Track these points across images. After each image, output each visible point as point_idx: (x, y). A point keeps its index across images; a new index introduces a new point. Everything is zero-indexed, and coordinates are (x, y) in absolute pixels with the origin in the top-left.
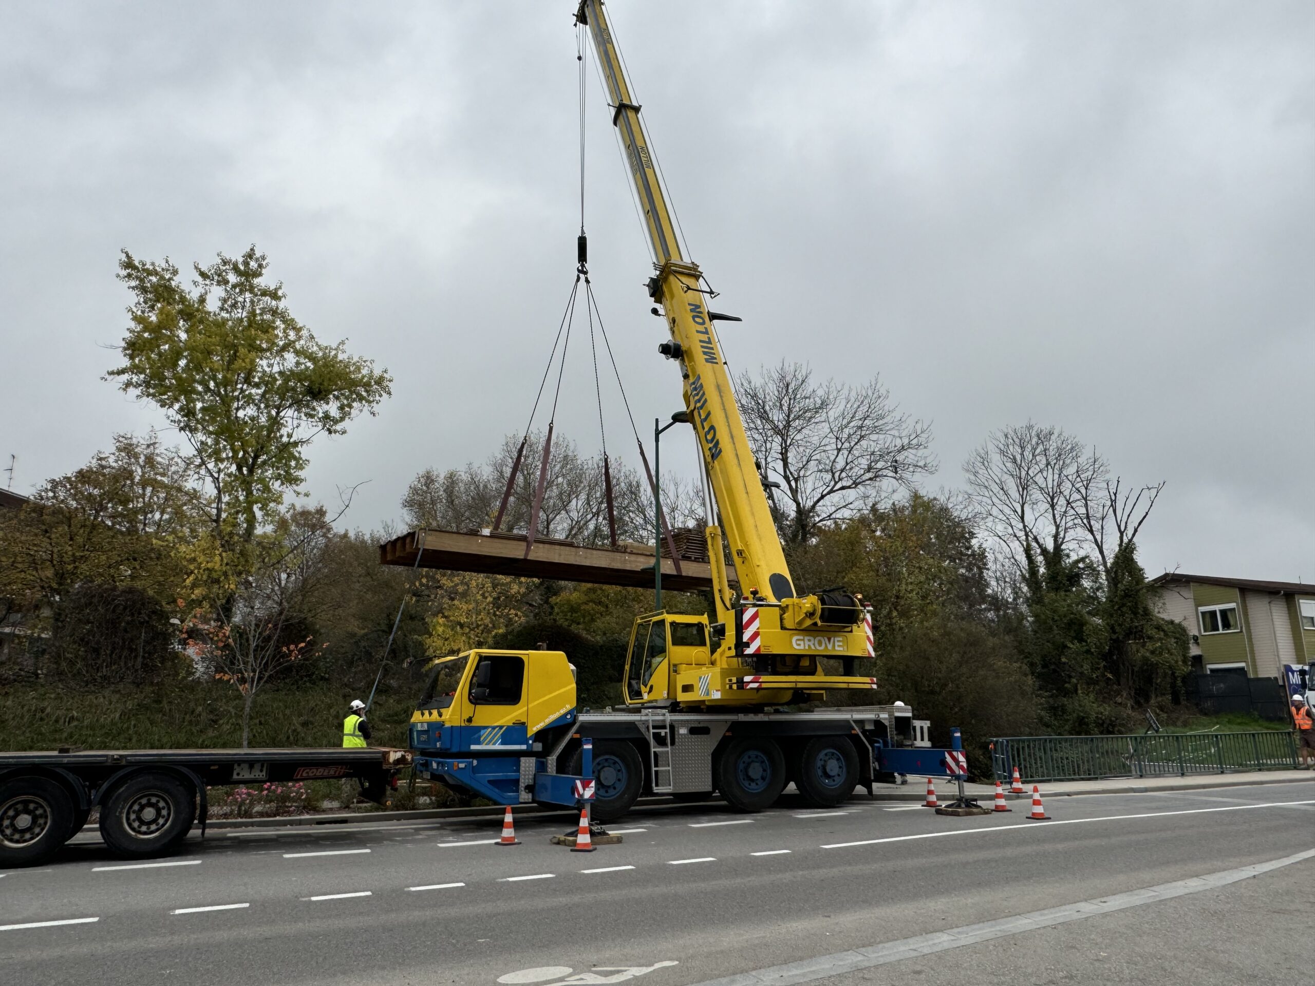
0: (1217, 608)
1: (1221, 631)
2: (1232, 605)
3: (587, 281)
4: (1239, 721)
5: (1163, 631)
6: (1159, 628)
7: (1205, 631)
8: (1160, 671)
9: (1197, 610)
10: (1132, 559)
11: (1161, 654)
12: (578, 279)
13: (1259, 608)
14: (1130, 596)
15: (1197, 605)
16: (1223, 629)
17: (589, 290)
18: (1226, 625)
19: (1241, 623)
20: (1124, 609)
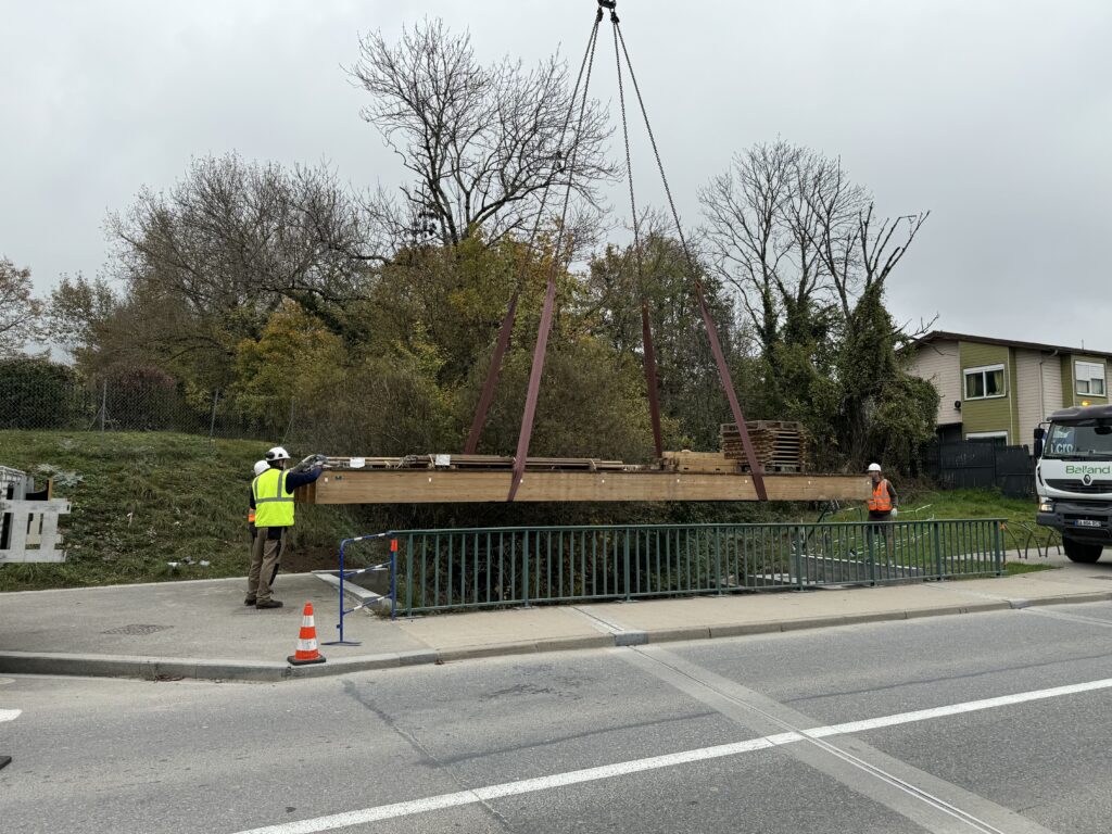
0: (984, 370)
1: (985, 396)
2: (1001, 367)
3: (615, 19)
4: (977, 497)
5: (906, 389)
6: (901, 386)
7: (969, 396)
8: (893, 437)
9: (962, 373)
10: (878, 304)
11: (898, 416)
12: (600, 15)
13: (1028, 369)
14: (870, 348)
15: (964, 367)
16: (988, 394)
17: (617, 33)
18: (992, 389)
19: (1007, 387)
20: (863, 363)
